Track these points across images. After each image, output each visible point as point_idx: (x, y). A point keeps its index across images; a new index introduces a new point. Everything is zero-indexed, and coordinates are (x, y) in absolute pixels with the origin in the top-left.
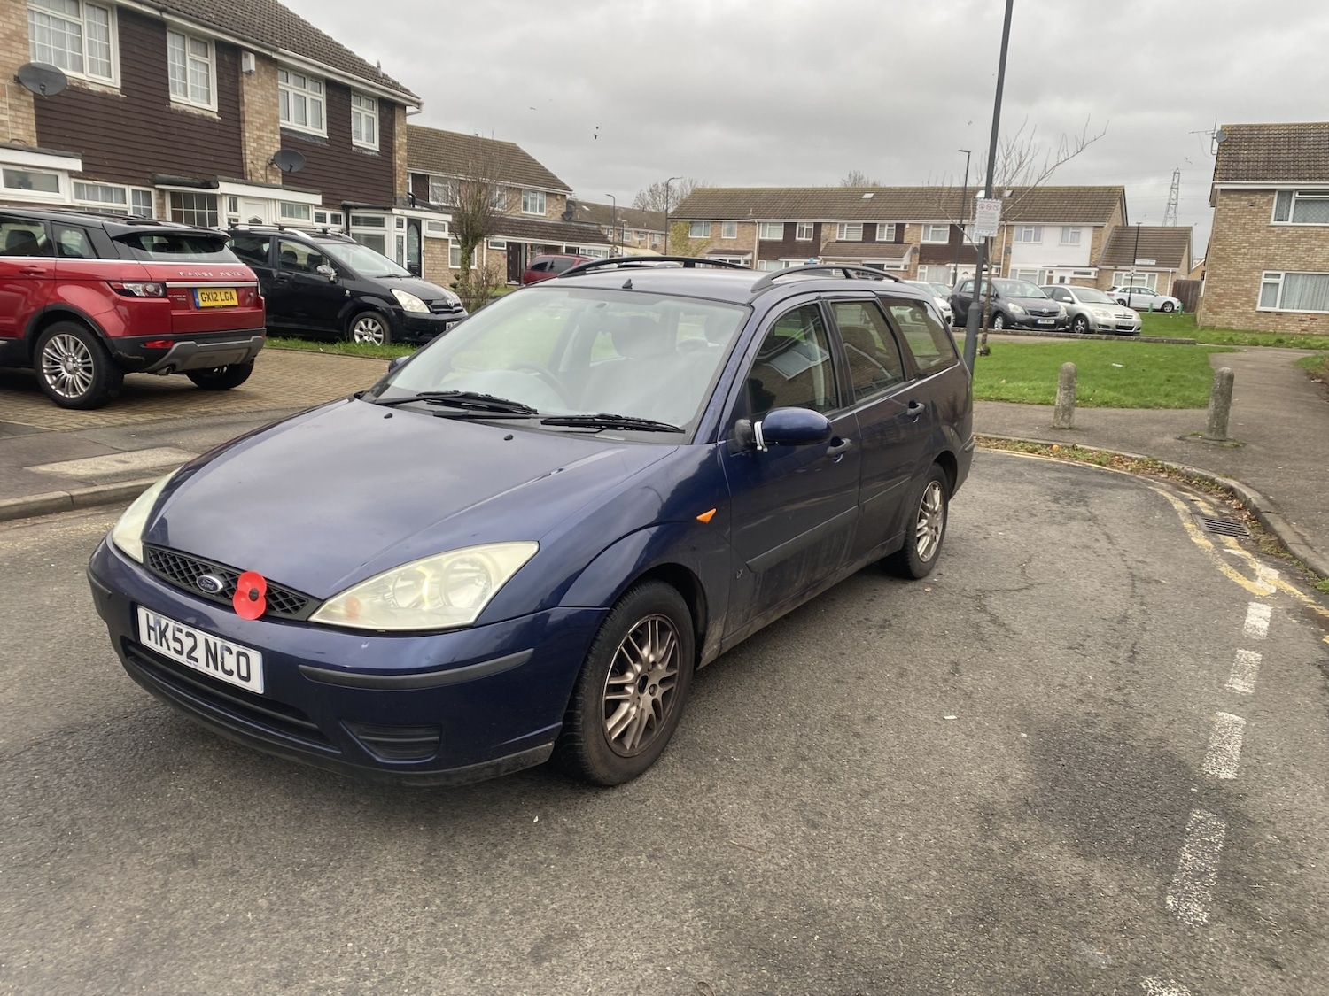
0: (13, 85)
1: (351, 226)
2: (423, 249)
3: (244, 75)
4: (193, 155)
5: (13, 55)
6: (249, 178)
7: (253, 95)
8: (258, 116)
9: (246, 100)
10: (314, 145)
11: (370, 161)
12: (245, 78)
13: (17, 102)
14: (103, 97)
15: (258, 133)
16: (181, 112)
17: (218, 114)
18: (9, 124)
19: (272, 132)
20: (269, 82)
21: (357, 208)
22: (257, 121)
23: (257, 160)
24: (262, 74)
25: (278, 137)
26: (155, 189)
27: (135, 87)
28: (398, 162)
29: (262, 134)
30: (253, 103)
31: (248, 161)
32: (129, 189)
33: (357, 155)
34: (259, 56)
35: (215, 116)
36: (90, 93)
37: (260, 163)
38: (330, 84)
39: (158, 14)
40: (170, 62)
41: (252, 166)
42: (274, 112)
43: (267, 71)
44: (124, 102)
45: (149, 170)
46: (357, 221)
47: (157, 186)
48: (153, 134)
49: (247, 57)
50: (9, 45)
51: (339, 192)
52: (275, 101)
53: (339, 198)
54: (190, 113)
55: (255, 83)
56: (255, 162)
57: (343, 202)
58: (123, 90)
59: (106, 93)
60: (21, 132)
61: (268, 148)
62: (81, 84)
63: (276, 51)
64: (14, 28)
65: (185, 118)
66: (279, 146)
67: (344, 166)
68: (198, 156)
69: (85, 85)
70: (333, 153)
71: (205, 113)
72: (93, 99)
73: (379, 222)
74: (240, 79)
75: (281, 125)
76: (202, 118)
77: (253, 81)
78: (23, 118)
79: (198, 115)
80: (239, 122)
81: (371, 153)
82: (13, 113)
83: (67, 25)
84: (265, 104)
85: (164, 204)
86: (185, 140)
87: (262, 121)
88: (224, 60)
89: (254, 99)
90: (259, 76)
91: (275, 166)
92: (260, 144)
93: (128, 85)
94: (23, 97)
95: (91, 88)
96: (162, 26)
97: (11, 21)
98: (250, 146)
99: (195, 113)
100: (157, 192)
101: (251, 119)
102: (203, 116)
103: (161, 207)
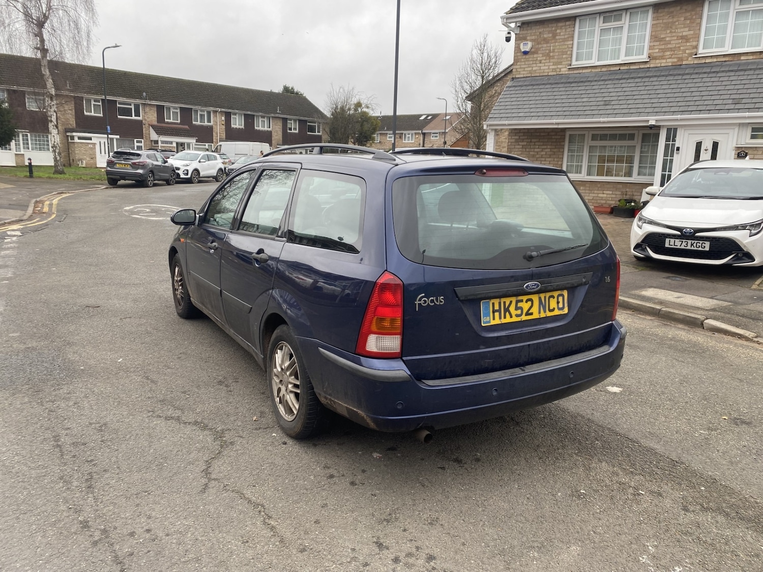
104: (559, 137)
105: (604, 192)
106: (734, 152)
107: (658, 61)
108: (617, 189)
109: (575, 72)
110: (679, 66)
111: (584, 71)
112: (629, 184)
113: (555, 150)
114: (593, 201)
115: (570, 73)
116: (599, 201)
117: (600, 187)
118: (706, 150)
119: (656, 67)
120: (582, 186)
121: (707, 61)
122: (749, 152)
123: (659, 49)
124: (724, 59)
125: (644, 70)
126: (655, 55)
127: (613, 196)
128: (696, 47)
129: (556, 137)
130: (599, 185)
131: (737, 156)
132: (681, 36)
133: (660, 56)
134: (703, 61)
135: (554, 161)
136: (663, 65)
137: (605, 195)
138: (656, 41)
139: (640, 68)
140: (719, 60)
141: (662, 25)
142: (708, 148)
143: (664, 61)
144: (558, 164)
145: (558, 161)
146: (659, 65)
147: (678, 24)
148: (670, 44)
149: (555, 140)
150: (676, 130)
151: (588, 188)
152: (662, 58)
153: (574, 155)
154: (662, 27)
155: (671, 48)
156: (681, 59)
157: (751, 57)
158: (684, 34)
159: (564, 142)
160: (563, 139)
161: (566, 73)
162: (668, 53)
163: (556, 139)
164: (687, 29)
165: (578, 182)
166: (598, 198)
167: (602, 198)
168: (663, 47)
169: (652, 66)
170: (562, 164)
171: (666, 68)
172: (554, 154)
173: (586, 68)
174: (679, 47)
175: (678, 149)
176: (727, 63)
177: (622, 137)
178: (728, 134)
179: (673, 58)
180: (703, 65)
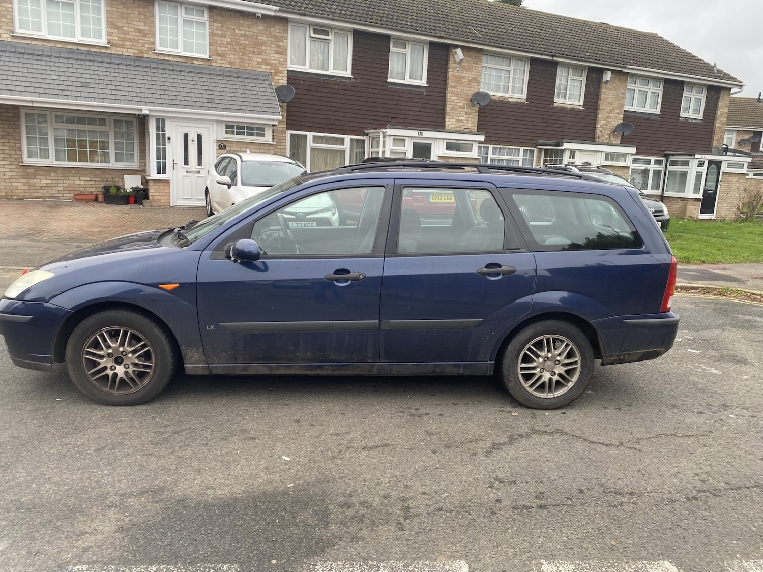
0: (469, 103)
1: (668, 166)
2: (720, 180)
3: (603, 84)
4: (564, 130)
5: (472, 89)
6: (597, 140)
7: (607, 95)
8: (609, 105)
9: (602, 98)
10: (649, 119)
11: (693, 126)
12: (603, 85)
13: (470, 111)
14: (516, 104)
15: (607, 115)
16: (560, 107)
17: (583, 107)
18: (465, 121)
19: (618, 114)
20: (621, 86)
21: (673, 155)
22: (608, 108)
23: (605, 130)
24: (616, 81)
25: (622, 116)
26: (537, 148)
27: (534, 97)
28: (718, 125)
29: (610, 115)
30: (607, 98)
31: (598, 131)
32: (522, 149)
33: (683, 122)
34: (613, 71)
35: (582, 108)
36: (509, 103)
37: (606, 132)
38: (667, 82)
39: (551, 58)
40: (557, 82)
41: (600, 133)
42: (621, 102)
43: (620, 80)
44: (527, 105)
45: (535, 139)
46: (674, 163)
47: (538, 147)
48: (540, 120)
49: (606, 73)
50: (470, 85)
51: (663, 146)
52: (623, 96)
53: (663, 149)
54: (566, 108)
55: (611, 87)
56: (603, 131)
57: (665, 152)
58: (527, 99)
59: (518, 102)
60: (470, 125)
61: (614, 123)
62: (505, 99)
63: (625, 68)
64: (474, 76)
65: (563, 110)
66: (622, 121)
67: (671, 130)
68: (566, 130)
69: (507, 99)
70: (662, 123)
71: (575, 107)
72: (510, 106)
73: (686, 164)
74: (601, 86)
75: (625, 109)
76: (572, 110)
77: (609, 86)
78: (472, 118)
79: (570, 108)
80: (597, 110)
81: (695, 121)
82: (467, 116)
83: (503, 72)
84: (616, 98)
85: (541, 156)
86: (560, 122)
87: (611, 108)
88: (592, 77)
89: (608, 96)
90: (614, 83)
91: (616, 133)
92: (608, 121)
93: (530, 97)
94: (473, 108)
95: (510, 100)
96: (555, 64)
97: (473, 73)
98: (601, 122)
99: (569, 107)
100: (538, 150)
101: (604, 107)
102: (573, 109)
103: (539, 157)
104: (12, 115)
105: (81, 178)
106: (215, 145)
107: (118, 49)
108: (95, 176)
109: (21, 41)
110: (141, 58)
111: (34, 42)
112: (107, 170)
113: (9, 130)
114: (69, 189)
115: (15, 41)
116: (76, 189)
117: (75, 174)
118: (193, 141)
119: (119, 55)
120: (52, 172)
121: (166, 58)
122: (227, 145)
123: (118, 37)
124: (180, 60)
125: (105, 54)
126: (115, 42)
127: (92, 183)
128: (153, 43)
129: (7, 115)
130: (74, 172)
131: (218, 147)
132: (138, 29)
133: (120, 44)
134: (162, 58)
135: (9, 142)
136: (124, 54)
137: (83, 182)
138: (114, 28)
139: (101, 52)
140: (176, 59)
141: (117, 14)
142: (194, 139)
143: (126, 50)
144: (15, 147)
145: (15, 143)
146: (121, 53)
147: (133, 17)
148: (128, 34)
149: (6, 118)
150: (164, 121)
151: (60, 175)
152: (123, 46)
153: (36, 138)
154: (118, 16)
155: (130, 39)
156: (141, 52)
157: (201, 63)
158: (141, 28)
159: (19, 121)
160: (17, 117)
161: (9, 40)
162: (128, 43)
163: (8, 117)
164: (143, 24)
165: (46, 168)
166: (74, 185)
167: (80, 186)
168: (122, 36)
169: (113, 52)
170: (21, 147)
171: (128, 58)
172: (8, 135)
173: (25, 38)
174: (138, 40)
175: (169, 139)
176: (183, 64)
177: (92, 121)
178: (208, 128)
179: (134, 49)
180: (162, 62)
